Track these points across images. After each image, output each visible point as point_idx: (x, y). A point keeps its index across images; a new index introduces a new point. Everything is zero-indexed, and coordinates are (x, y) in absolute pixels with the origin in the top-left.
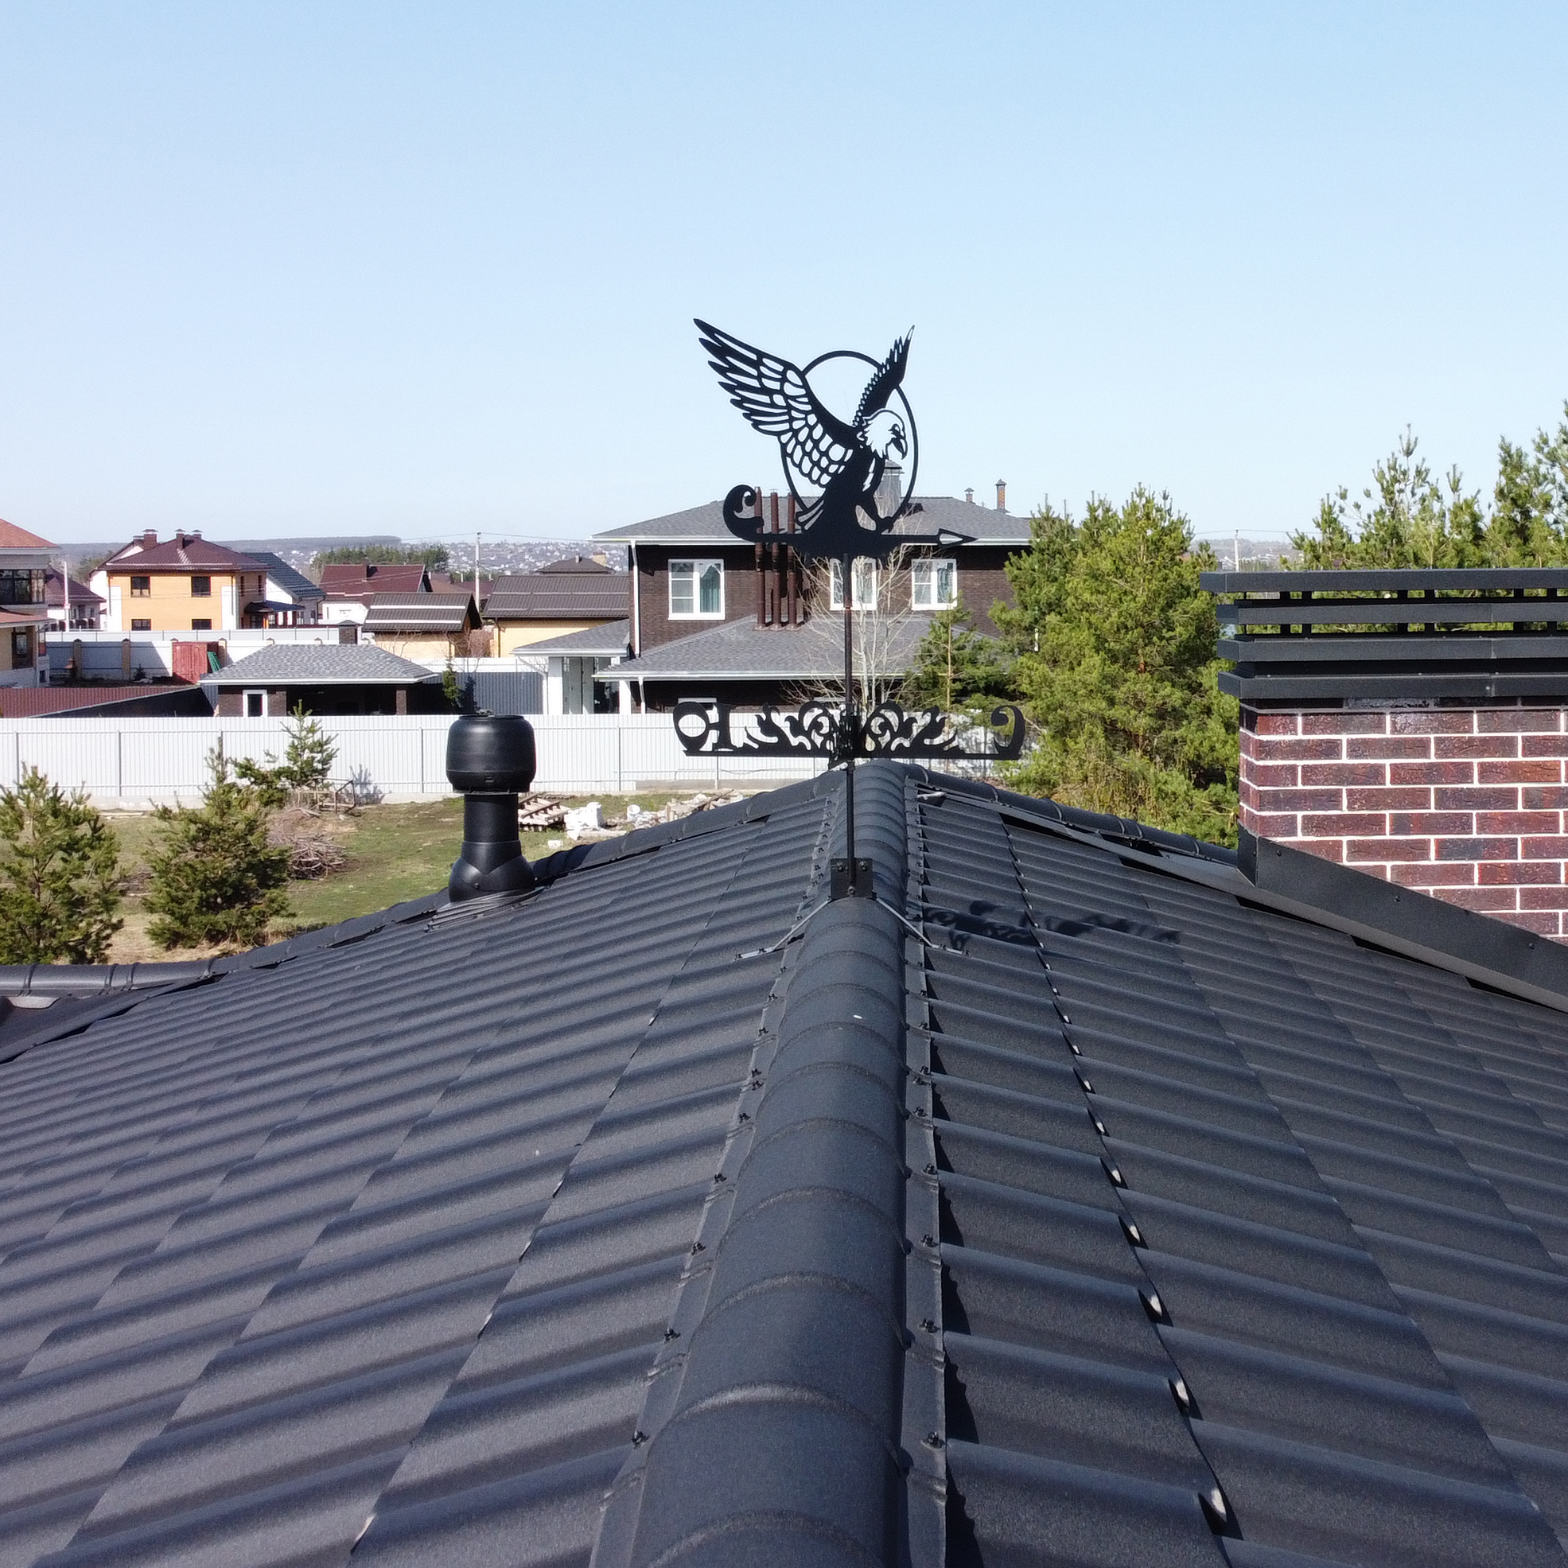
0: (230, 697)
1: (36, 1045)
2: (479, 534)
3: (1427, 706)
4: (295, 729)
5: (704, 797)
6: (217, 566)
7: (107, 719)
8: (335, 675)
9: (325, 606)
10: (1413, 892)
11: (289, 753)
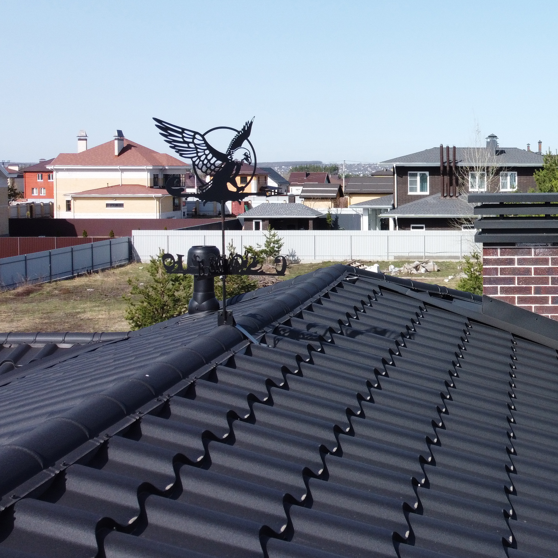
0: (248, 223)
1: (60, 362)
2: (344, 161)
3: (548, 246)
4: (268, 235)
5: (418, 262)
6: (250, 173)
7: (202, 231)
8: (286, 215)
9: (291, 188)
10: (542, 316)
11: (265, 244)
